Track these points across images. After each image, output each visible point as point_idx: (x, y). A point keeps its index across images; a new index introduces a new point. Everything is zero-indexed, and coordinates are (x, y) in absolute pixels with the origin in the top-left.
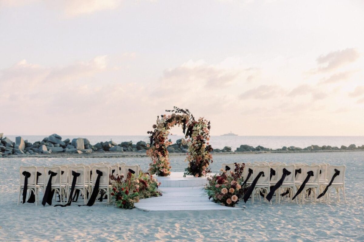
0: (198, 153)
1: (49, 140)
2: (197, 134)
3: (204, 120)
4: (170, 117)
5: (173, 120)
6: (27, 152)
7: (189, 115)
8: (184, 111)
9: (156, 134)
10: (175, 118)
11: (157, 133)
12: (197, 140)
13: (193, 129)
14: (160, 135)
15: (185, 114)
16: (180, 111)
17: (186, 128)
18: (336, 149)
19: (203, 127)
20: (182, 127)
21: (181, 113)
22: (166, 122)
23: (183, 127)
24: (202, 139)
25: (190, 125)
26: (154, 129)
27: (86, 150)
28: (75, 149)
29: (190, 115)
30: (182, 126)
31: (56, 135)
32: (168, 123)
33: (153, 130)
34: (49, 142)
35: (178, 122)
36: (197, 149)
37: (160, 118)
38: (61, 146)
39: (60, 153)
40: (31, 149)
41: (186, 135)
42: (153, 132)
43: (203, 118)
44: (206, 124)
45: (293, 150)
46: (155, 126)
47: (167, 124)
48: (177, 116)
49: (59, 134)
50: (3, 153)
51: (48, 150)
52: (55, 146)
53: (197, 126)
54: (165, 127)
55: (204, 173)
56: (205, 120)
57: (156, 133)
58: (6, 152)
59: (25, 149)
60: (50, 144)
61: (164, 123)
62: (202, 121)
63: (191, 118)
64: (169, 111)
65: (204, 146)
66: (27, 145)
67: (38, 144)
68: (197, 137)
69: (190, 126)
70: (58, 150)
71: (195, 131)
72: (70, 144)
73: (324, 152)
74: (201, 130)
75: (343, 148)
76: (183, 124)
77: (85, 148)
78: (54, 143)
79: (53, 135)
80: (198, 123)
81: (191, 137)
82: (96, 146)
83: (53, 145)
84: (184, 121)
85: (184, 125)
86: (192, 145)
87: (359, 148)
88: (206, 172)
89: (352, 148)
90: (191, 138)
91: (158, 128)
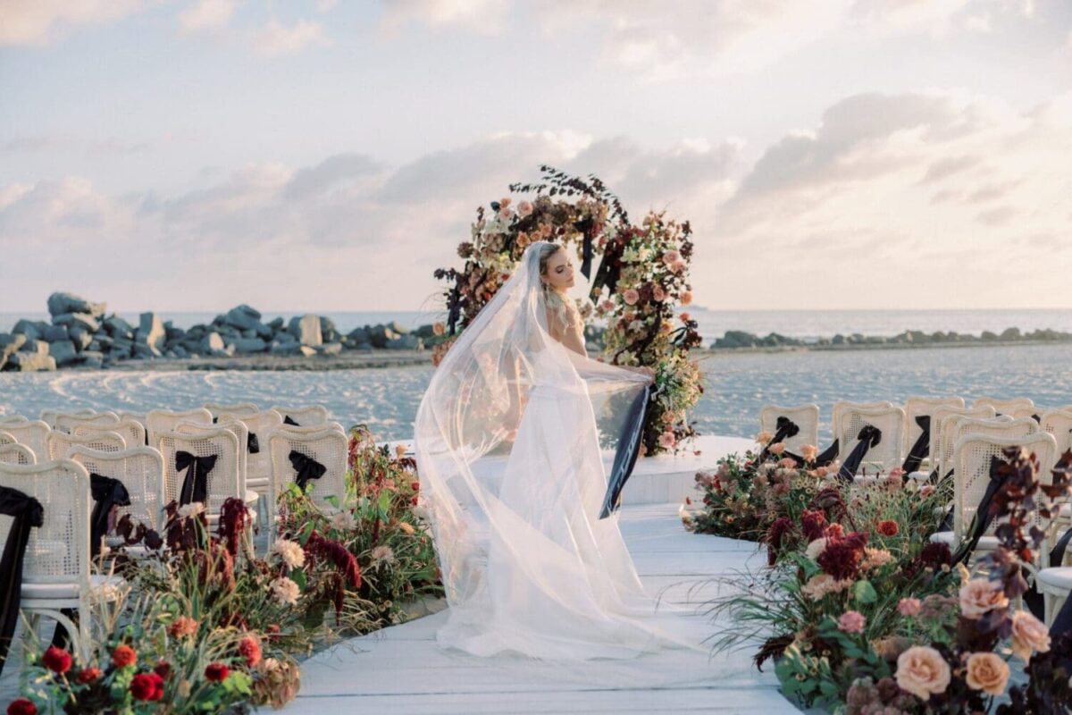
0: (644, 356)
1: (229, 320)
2: (639, 278)
3: (665, 220)
4: (527, 209)
5: (540, 222)
6: (172, 354)
7: (605, 202)
8: (585, 186)
9: (473, 281)
10: (547, 216)
11: (473, 275)
12: (640, 305)
13: (622, 259)
14: (488, 285)
15: (590, 199)
16: (567, 188)
17: (596, 254)
18: (967, 341)
19: (664, 251)
20: (578, 249)
21: (575, 195)
22: (511, 228)
23: (581, 250)
24: (658, 299)
25: (614, 240)
26: (465, 261)
27: (325, 346)
28: (297, 344)
29: (611, 201)
30: (577, 245)
31: (246, 307)
32: (521, 233)
33: (460, 265)
34: (229, 325)
35: (562, 232)
36: (641, 338)
37: (490, 215)
38: (259, 335)
39: (255, 354)
40: (181, 345)
41: (595, 284)
42: (458, 274)
43: (661, 216)
44: (674, 239)
45: (858, 343)
46: (466, 250)
47: (514, 237)
48: (555, 206)
49: (255, 306)
50: (107, 356)
51: (226, 347)
52: (244, 337)
53: (637, 248)
54: (508, 252)
55: (668, 439)
56: (671, 224)
57: (470, 275)
58: (113, 352)
59: (165, 345)
60: (231, 331)
61: (503, 235)
62: (659, 227)
63: (613, 216)
64: (526, 188)
65: (666, 327)
66: (171, 334)
67: (199, 332)
68: (637, 290)
69: (609, 245)
70: (253, 348)
71: (631, 268)
72: (284, 330)
73: (940, 347)
74: (654, 261)
75: (988, 338)
76: (581, 237)
77: (325, 340)
78: (242, 330)
79: (239, 308)
80: (646, 234)
81: (612, 291)
82: (352, 336)
83: (237, 333)
84: (588, 227)
85: (587, 244)
86: (619, 325)
87: (1029, 337)
88: (678, 435)
89: (1011, 336)
90: (613, 296)
91: (478, 255)
